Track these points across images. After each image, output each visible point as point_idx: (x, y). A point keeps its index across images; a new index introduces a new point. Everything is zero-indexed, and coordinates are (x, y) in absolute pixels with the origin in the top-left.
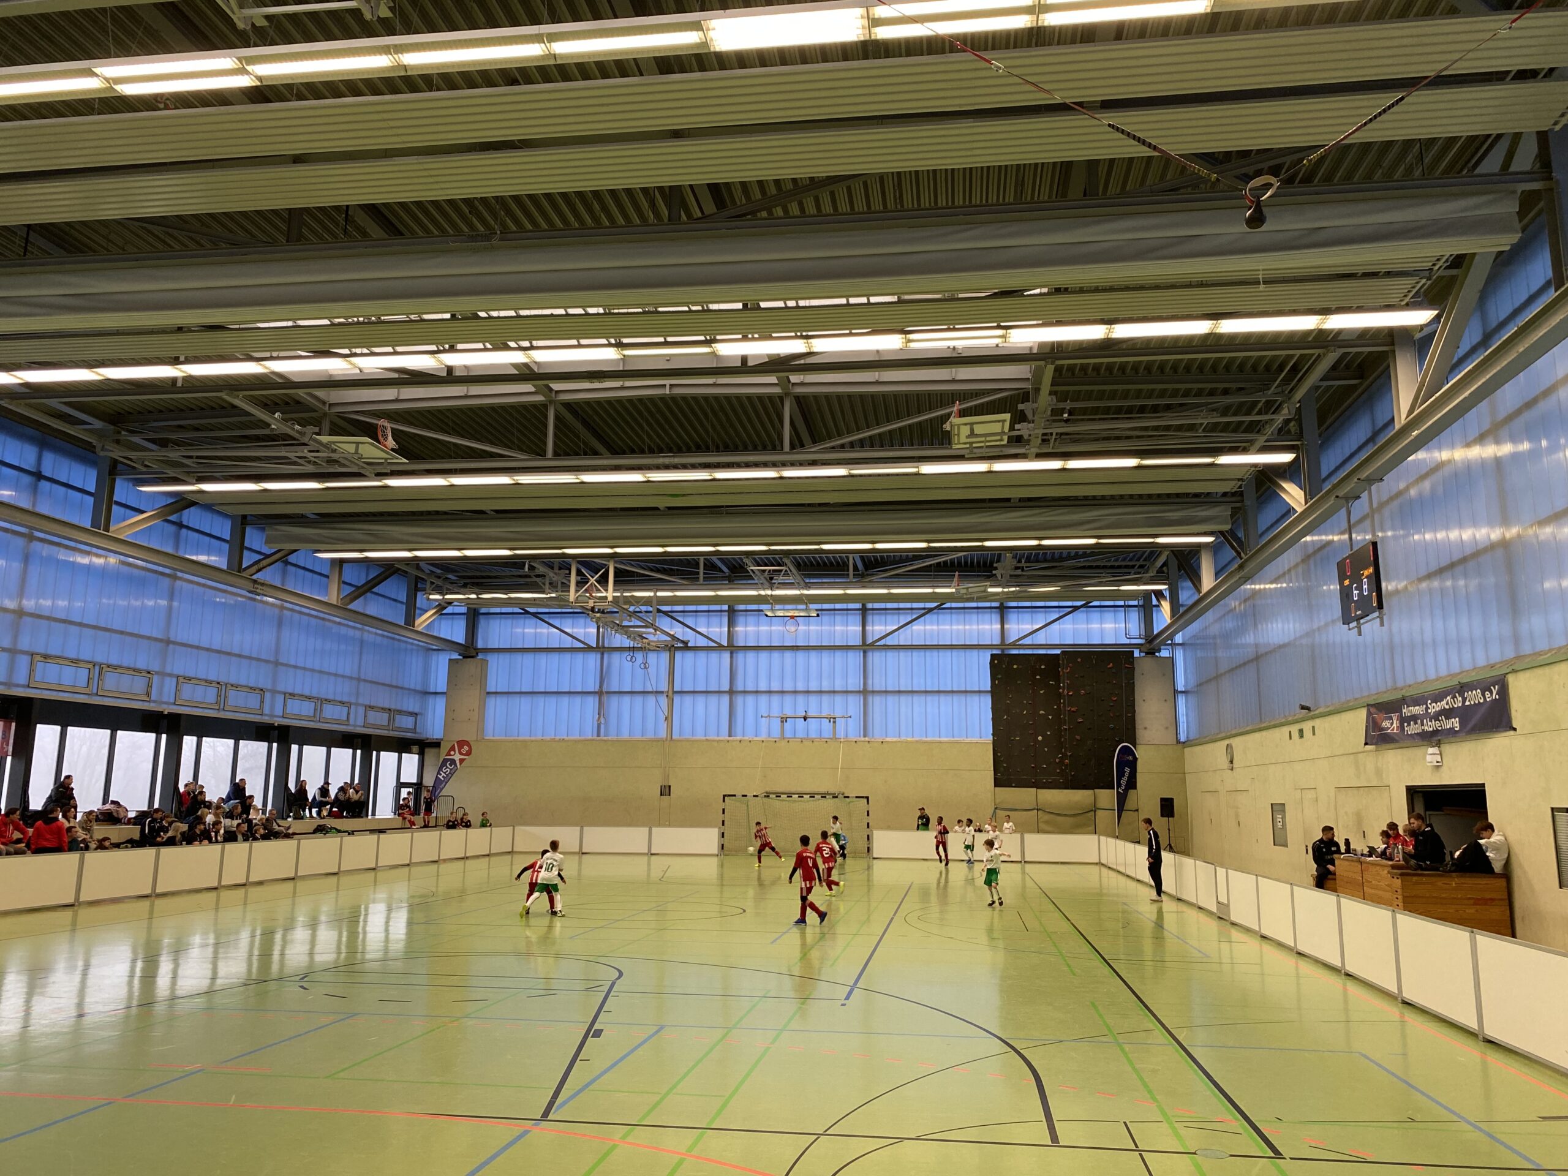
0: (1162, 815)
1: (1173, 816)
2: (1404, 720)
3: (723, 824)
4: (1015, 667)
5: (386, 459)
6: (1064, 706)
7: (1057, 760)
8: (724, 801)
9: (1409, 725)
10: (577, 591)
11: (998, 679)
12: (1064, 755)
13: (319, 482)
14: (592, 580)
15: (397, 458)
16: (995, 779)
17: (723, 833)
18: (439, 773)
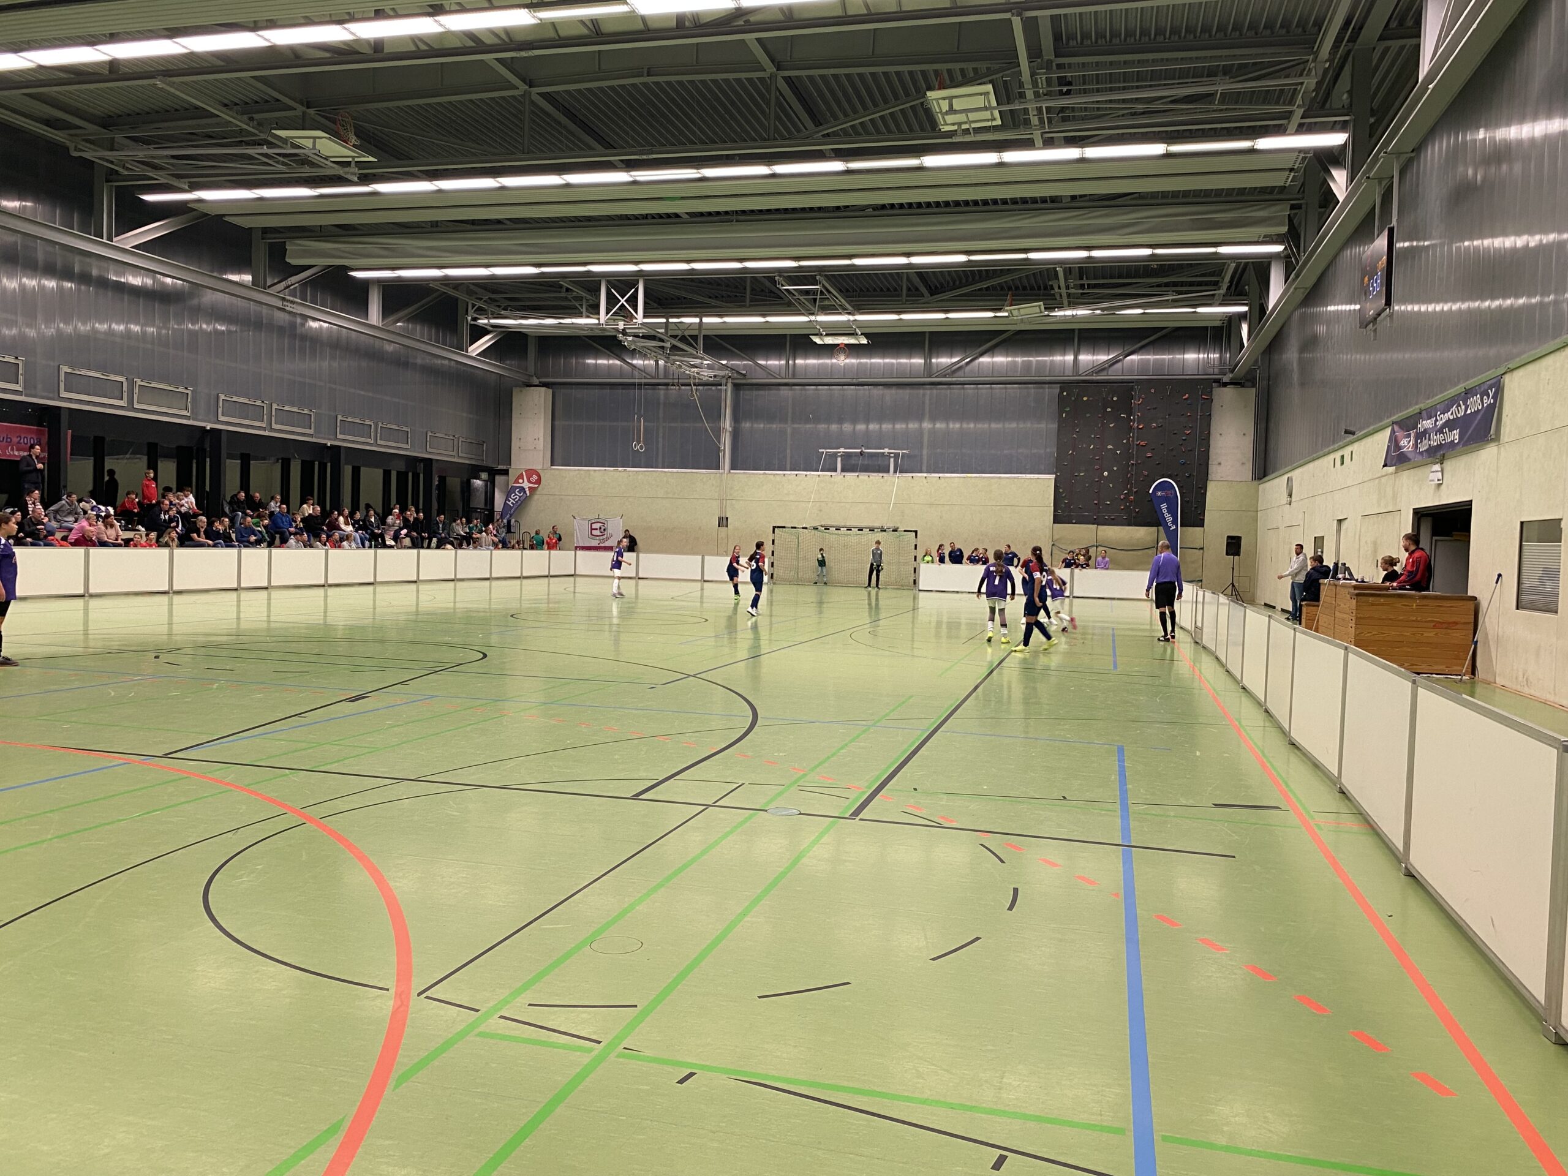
1: (1239, 555)
4: (1085, 399)
5: (353, 157)
6: (1133, 441)
7: (1122, 497)
8: (774, 532)
9: (1421, 442)
10: (607, 313)
11: (1066, 412)
12: (1130, 490)
13: (311, 188)
14: (623, 301)
15: (364, 157)
16: (1055, 516)
18: (507, 499)
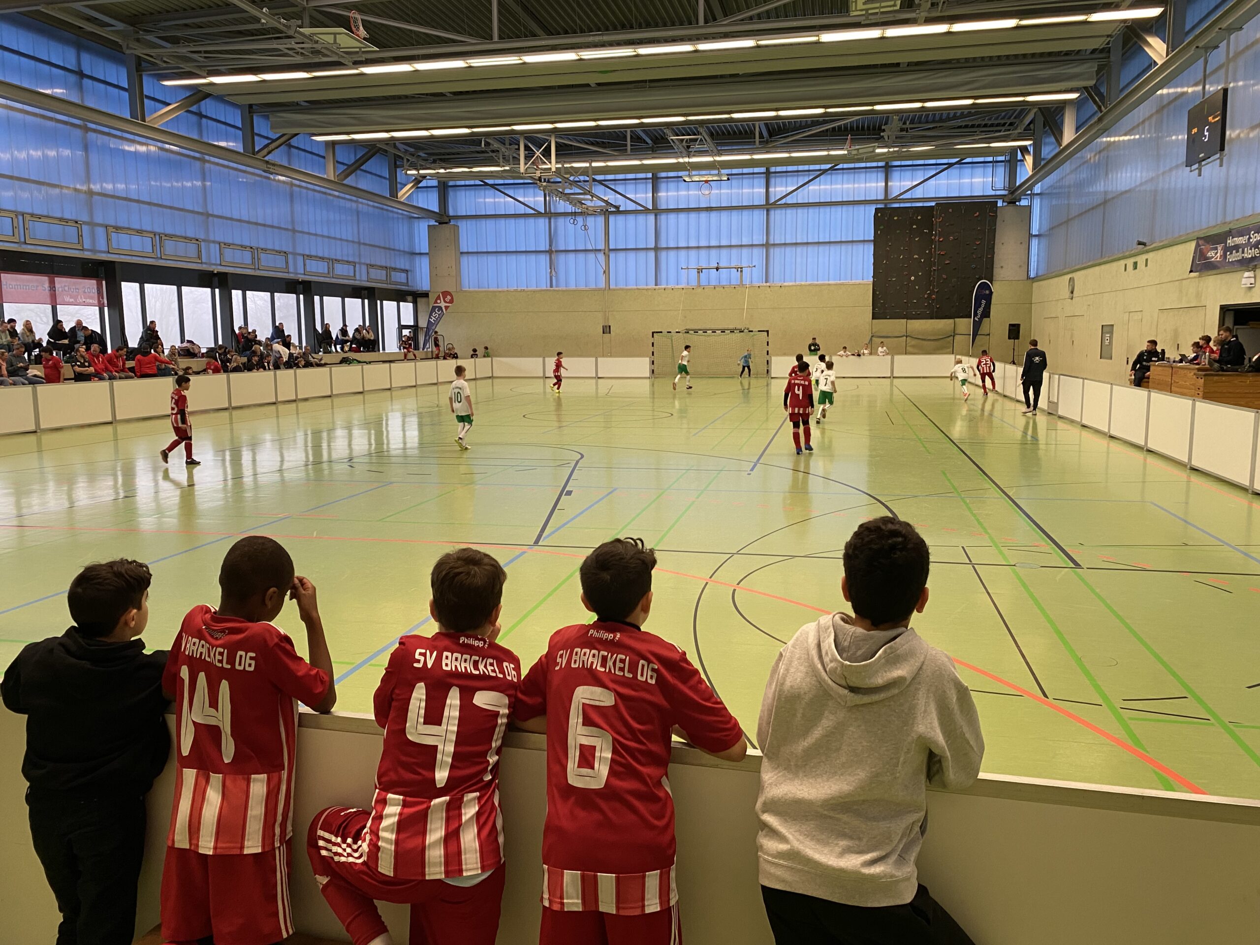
0: (1009, 338)
1: (1018, 338)
2: (1228, 250)
3: (653, 355)
4: (896, 218)
5: (360, 48)
6: (935, 251)
7: (926, 296)
8: (653, 336)
9: (1231, 253)
10: (526, 164)
11: (881, 230)
12: (932, 292)
13: (307, 72)
14: (538, 153)
15: (370, 47)
16: (873, 313)
17: (653, 361)
18: (430, 317)
